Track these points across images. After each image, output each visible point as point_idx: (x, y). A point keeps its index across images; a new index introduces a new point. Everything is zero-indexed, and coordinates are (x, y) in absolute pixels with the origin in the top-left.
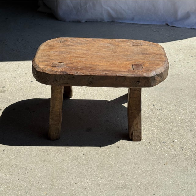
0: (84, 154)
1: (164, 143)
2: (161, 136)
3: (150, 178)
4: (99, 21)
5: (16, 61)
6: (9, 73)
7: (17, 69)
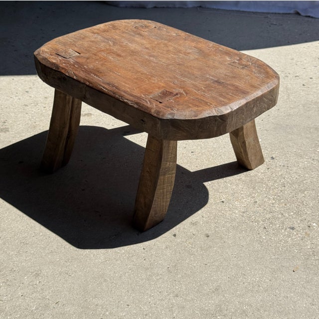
0: (144, 249)
1: (293, 228)
2: (287, 215)
3: (267, 297)
4: (177, 6)
5: (29, 76)
6: (16, 96)
7: (31, 90)
